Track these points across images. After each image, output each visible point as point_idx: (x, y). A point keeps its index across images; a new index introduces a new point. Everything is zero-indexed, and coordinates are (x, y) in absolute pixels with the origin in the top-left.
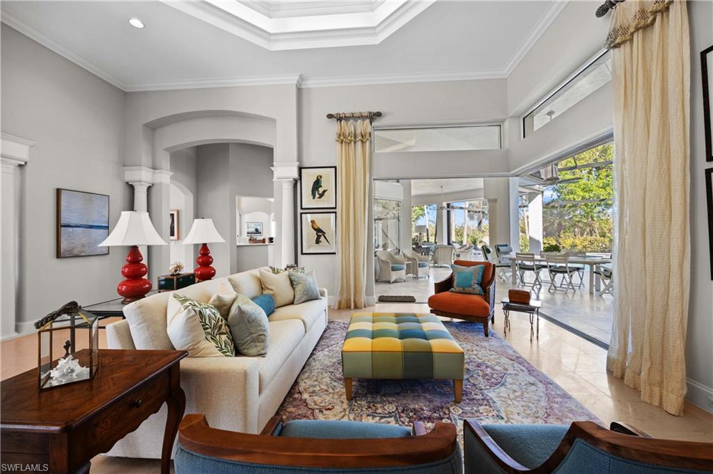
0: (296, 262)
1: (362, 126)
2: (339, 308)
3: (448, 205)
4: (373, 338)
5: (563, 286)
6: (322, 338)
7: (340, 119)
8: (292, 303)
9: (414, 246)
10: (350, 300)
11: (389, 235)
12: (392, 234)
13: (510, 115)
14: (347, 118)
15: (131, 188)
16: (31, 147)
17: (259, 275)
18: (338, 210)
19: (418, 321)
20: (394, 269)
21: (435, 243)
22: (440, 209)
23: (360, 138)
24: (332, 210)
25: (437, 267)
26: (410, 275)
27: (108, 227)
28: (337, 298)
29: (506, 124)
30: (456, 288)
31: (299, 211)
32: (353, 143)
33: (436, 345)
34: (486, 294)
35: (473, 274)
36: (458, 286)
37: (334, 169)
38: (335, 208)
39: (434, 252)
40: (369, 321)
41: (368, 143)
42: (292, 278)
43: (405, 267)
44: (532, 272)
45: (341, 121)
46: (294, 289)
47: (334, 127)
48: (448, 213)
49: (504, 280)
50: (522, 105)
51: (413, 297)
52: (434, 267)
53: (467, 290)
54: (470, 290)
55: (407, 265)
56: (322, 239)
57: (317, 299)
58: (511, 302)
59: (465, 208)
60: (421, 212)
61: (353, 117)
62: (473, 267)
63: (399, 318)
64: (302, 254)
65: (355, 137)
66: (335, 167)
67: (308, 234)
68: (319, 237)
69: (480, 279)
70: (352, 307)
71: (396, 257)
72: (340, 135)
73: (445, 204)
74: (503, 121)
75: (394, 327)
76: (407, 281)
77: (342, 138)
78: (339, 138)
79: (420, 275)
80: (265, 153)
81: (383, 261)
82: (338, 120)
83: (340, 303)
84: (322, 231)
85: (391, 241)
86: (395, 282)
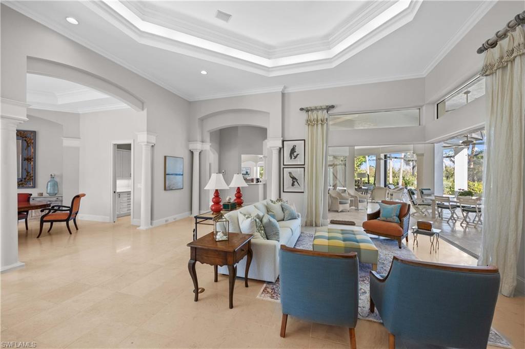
0: (280, 197)
1: (321, 115)
2: (306, 226)
3: (385, 156)
4: (329, 240)
5: (475, 222)
6: (298, 241)
7: (308, 111)
8: (283, 220)
9: (357, 187)
10: (312, 221)
11: (338, 177)
12: (340, 176)
13: (427, 102)
14: (312, 110)
15: (192, 153)
16: (156, 137)
17: (266, 204)
18: (306, 166)
19: (354, 234)
20: (341, 203)
21: (374, 184)
22: (379, 159)
23: (321, 122)
24: (302, 166)
25: (374, 202)
26: (352, 207)
27: (183, 175)
28: (305, 220)
29: (424, 108)
30: (381, 217)
31: (282, 166)
32: (316, 125)
33: (363, 246)
34: (401, 223)
35: (393, 210)
36: (383, 217)
37: (303, 141)
38: (304, 165)
39: (372, 192)
40: (326, 232)
41: (325, 124)
42: (283, 207)
43: (349, 202)
44: (448, 210)
45: (308, 112)
46: (284, 212)
47: (304, 115)
48: (386, 162)
49: (425, 215)
50: (435, 97)
51: (354, 222)
52: (372, 202)
53: (389, 219)
54: (391, 220)
55: (351, 200)
56: (296, 183)
57: (295, 219)
58: (418, 228)
59: (401, 158)
60: (363, 160)
61: (316, 109)
62: (393, 205)
63: (343, 232)
64: (284, 192)
65: (317, 121)
66: (304, 140)
67: (288, 181)
68: (293, 182)
69: (398, 213)
70: (314, 225)
71: (342, 194)
72: (308, 120)
73: (382, 156)
74: (422, 106)
75: (340, 236)
76: (351, 211)
77: (309, 122)
78: (307, 122)
79: (360, 208)
80: (262, 132)
81: (333, 197)
82: (306, 111)
83: (306, 222)
84: (295, 179)
85: (339, 181)
86: (342, 211)
